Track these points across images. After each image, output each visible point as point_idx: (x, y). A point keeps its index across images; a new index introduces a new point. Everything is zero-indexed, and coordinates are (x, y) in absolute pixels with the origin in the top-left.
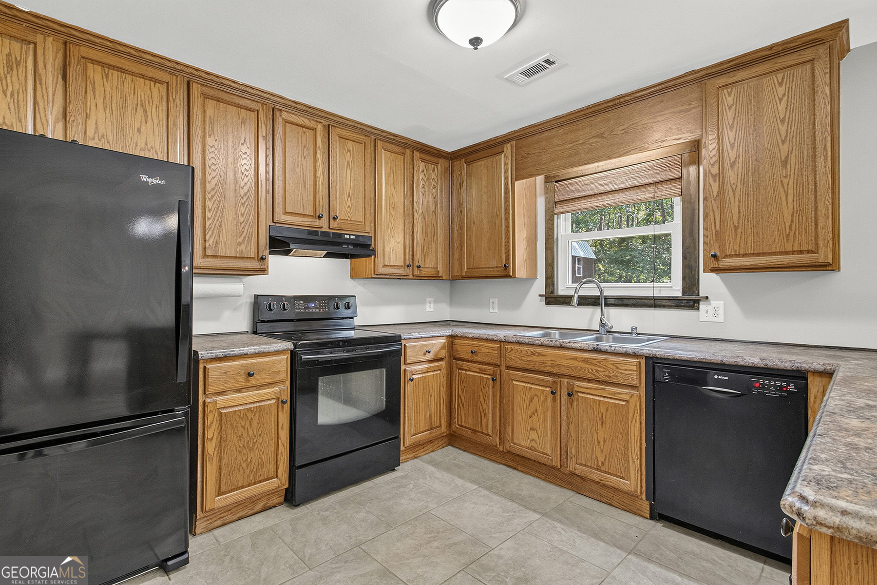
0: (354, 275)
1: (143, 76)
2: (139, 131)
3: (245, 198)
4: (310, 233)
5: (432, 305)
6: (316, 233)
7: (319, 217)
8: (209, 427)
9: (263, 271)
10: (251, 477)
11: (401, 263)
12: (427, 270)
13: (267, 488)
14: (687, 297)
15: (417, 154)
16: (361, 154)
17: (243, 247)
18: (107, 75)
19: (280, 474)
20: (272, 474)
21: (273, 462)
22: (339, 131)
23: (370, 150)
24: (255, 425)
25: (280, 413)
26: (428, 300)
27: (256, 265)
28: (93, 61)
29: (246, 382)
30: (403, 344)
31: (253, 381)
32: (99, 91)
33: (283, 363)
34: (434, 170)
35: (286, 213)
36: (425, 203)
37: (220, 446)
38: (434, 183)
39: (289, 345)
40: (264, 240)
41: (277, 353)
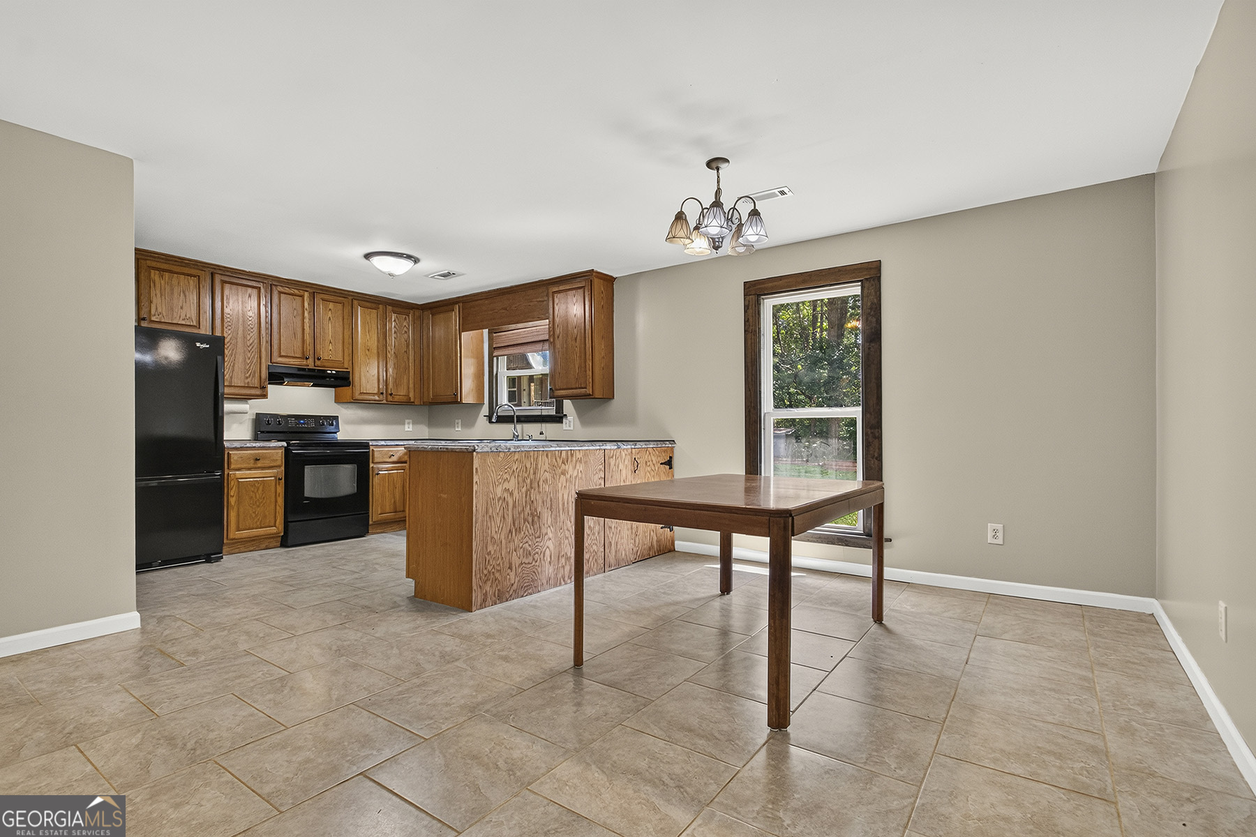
0: (338, 400)
1: (183, 274)
2: (182, 308)
3: (250, 347)
4: (299, 369)
5: (411, 426)
6: (304, 369)
7: (307, 359)
8: (231, 489)
9: (264, 396)
10: (258, 523)
11: (376, 391)
12: (398, 397)
13: (269, 532)
14: (558, 415)
15: (389, 308)
16: (340, 312)
17: (249, 380)
18: (162, 276)
19: (277, 525)
20: (272, 524)
21: (272, 516)
22: (323, 296)
23: (347, 309)
24: (260, 491)
25: (278, 486)
26: (407, 421)
27: (258, 392)
28: (154, 268)
29: (254, 464)
30: (371, 449)
31: (259, 464)
32: (158, 285)
33: (279, 456)
34: (405, 319)
35: (281, 356)
36: (396, 345)
37: (239, 502)
38: (405, 329)
39: (285, 444)
40: (265, 374)
41: (275, 448)
